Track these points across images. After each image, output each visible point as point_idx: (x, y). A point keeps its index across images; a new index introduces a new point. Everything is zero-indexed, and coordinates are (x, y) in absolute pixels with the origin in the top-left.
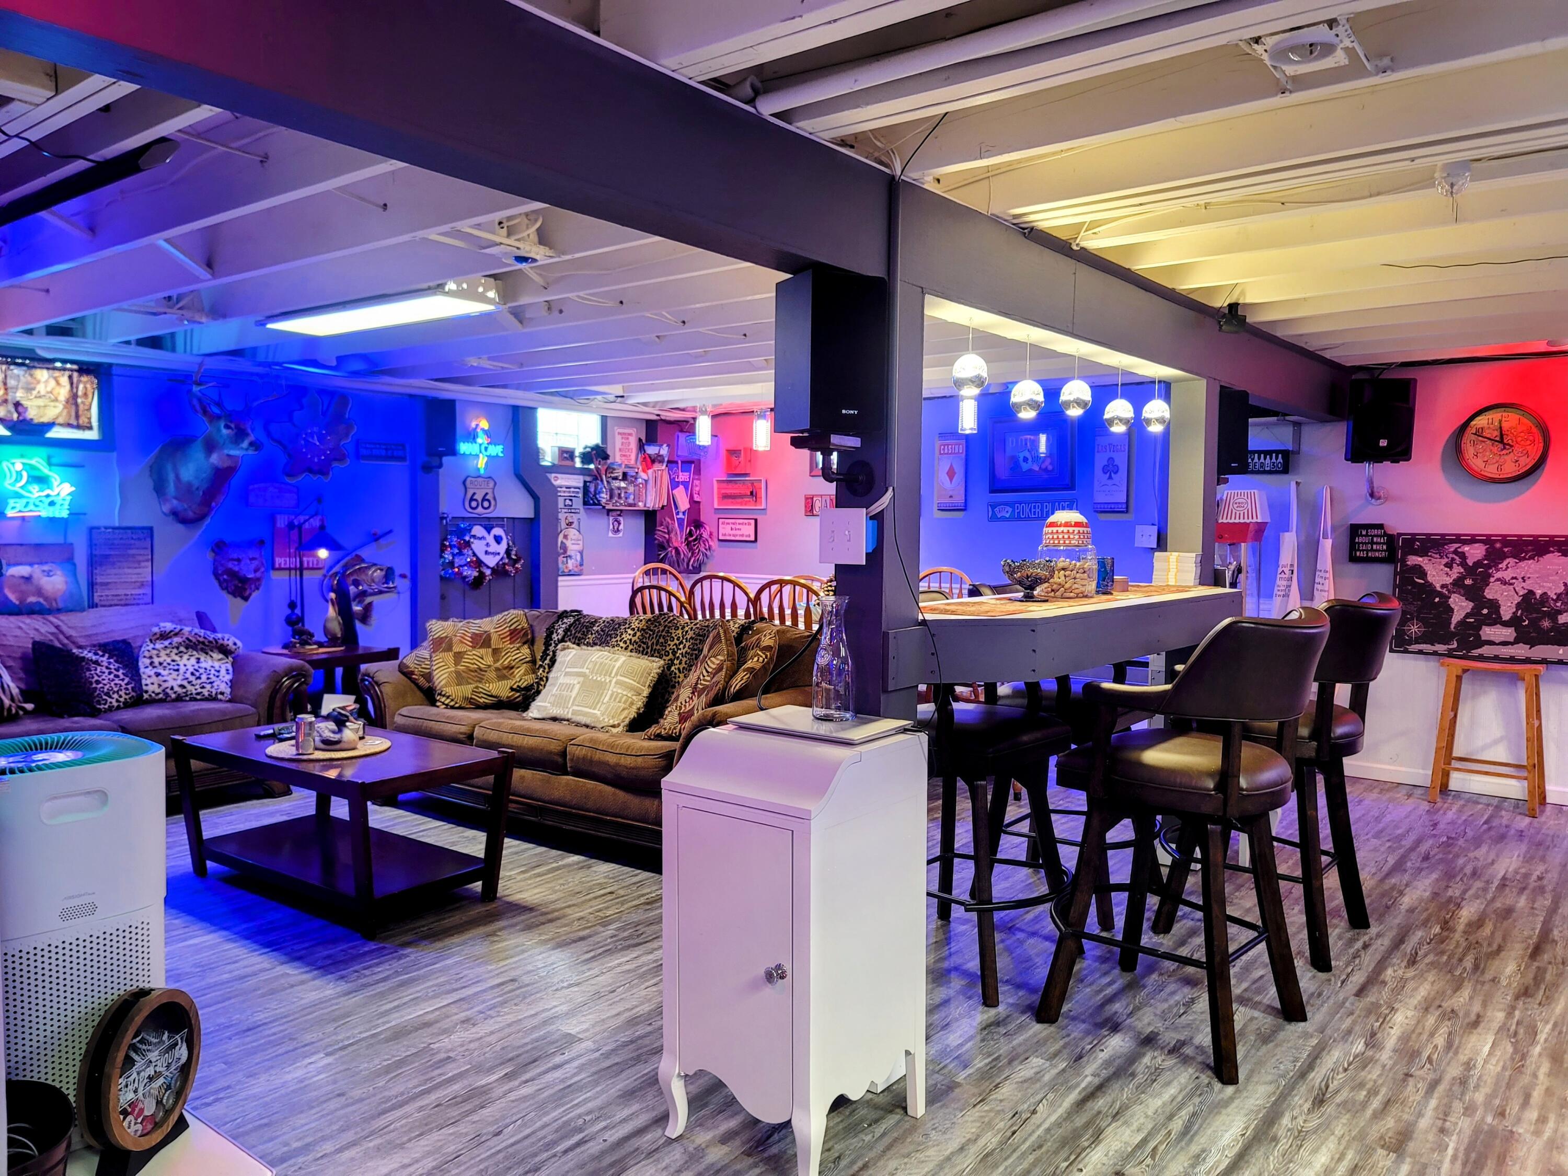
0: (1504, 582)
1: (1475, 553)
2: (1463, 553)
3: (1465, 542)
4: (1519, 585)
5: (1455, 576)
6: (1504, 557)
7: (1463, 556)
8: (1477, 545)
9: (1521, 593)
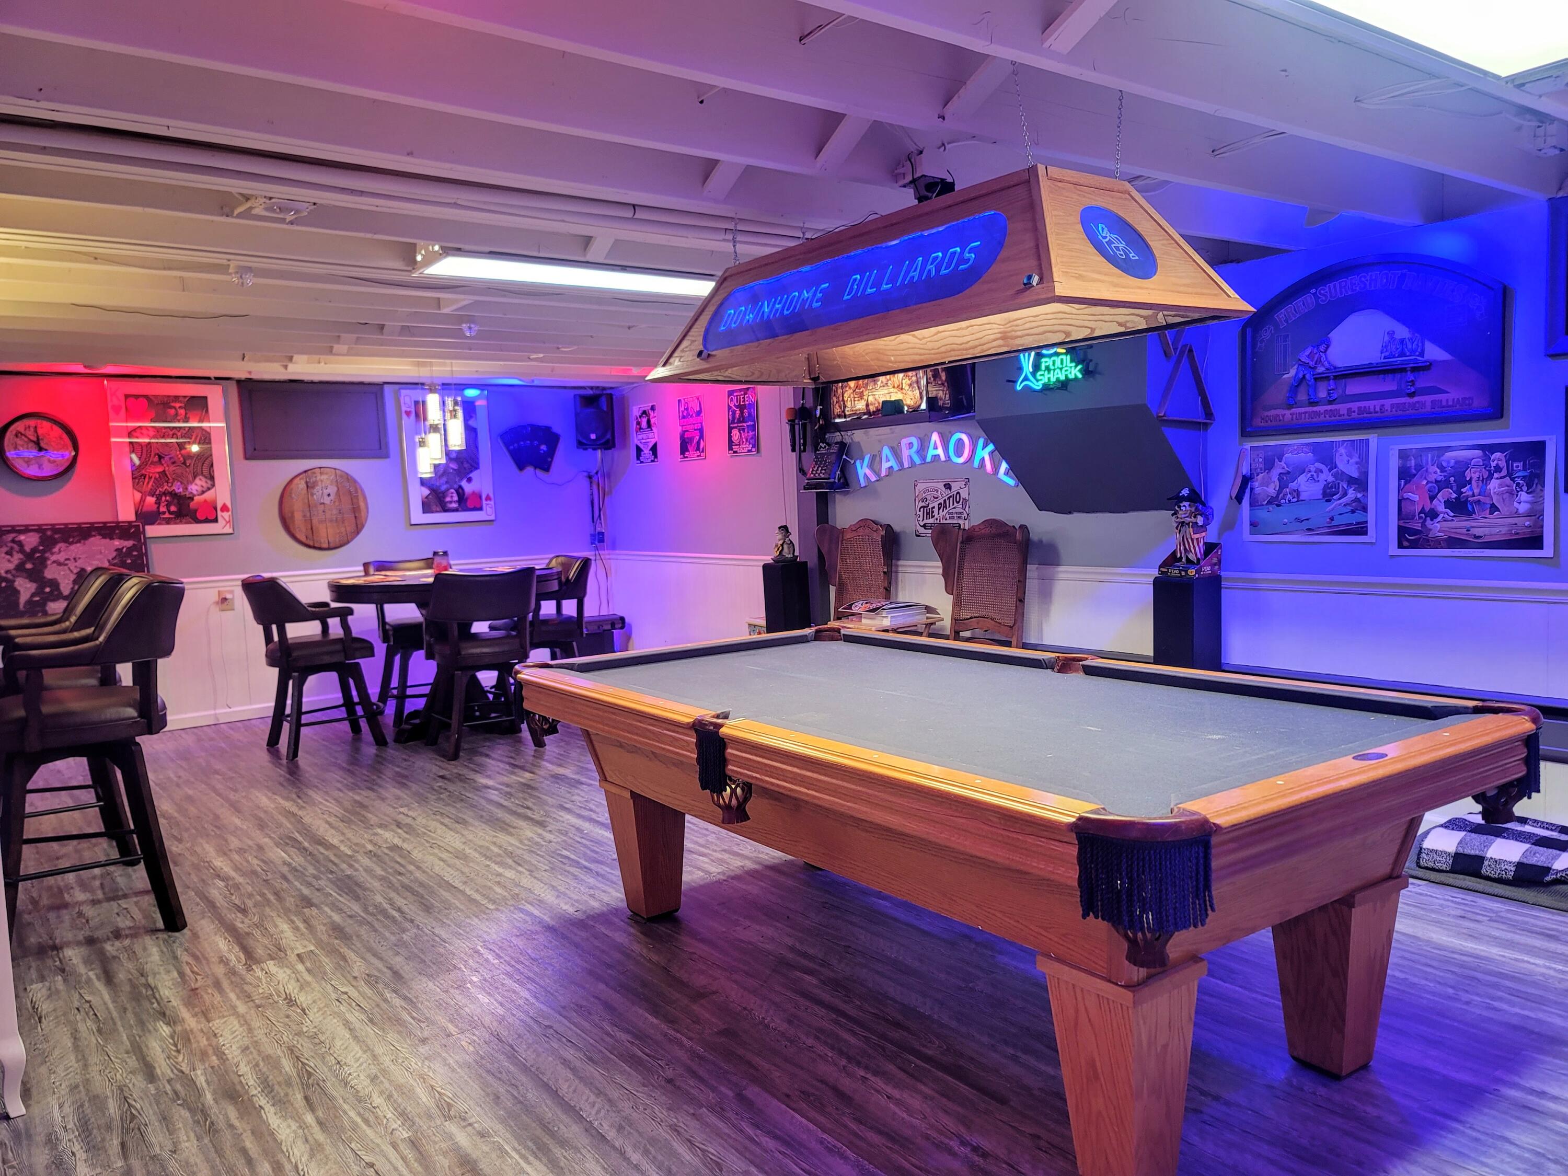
0: (59, 564)
1: (30, 541)
2: (20, 541)
3: (20, 532)
4: (72, 565)
5: (16, 562)
6: (55, 542)
7: (20, 544)
8: (31, 534)
9: (75, 571)
